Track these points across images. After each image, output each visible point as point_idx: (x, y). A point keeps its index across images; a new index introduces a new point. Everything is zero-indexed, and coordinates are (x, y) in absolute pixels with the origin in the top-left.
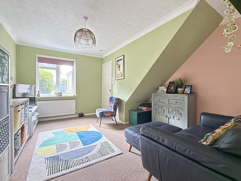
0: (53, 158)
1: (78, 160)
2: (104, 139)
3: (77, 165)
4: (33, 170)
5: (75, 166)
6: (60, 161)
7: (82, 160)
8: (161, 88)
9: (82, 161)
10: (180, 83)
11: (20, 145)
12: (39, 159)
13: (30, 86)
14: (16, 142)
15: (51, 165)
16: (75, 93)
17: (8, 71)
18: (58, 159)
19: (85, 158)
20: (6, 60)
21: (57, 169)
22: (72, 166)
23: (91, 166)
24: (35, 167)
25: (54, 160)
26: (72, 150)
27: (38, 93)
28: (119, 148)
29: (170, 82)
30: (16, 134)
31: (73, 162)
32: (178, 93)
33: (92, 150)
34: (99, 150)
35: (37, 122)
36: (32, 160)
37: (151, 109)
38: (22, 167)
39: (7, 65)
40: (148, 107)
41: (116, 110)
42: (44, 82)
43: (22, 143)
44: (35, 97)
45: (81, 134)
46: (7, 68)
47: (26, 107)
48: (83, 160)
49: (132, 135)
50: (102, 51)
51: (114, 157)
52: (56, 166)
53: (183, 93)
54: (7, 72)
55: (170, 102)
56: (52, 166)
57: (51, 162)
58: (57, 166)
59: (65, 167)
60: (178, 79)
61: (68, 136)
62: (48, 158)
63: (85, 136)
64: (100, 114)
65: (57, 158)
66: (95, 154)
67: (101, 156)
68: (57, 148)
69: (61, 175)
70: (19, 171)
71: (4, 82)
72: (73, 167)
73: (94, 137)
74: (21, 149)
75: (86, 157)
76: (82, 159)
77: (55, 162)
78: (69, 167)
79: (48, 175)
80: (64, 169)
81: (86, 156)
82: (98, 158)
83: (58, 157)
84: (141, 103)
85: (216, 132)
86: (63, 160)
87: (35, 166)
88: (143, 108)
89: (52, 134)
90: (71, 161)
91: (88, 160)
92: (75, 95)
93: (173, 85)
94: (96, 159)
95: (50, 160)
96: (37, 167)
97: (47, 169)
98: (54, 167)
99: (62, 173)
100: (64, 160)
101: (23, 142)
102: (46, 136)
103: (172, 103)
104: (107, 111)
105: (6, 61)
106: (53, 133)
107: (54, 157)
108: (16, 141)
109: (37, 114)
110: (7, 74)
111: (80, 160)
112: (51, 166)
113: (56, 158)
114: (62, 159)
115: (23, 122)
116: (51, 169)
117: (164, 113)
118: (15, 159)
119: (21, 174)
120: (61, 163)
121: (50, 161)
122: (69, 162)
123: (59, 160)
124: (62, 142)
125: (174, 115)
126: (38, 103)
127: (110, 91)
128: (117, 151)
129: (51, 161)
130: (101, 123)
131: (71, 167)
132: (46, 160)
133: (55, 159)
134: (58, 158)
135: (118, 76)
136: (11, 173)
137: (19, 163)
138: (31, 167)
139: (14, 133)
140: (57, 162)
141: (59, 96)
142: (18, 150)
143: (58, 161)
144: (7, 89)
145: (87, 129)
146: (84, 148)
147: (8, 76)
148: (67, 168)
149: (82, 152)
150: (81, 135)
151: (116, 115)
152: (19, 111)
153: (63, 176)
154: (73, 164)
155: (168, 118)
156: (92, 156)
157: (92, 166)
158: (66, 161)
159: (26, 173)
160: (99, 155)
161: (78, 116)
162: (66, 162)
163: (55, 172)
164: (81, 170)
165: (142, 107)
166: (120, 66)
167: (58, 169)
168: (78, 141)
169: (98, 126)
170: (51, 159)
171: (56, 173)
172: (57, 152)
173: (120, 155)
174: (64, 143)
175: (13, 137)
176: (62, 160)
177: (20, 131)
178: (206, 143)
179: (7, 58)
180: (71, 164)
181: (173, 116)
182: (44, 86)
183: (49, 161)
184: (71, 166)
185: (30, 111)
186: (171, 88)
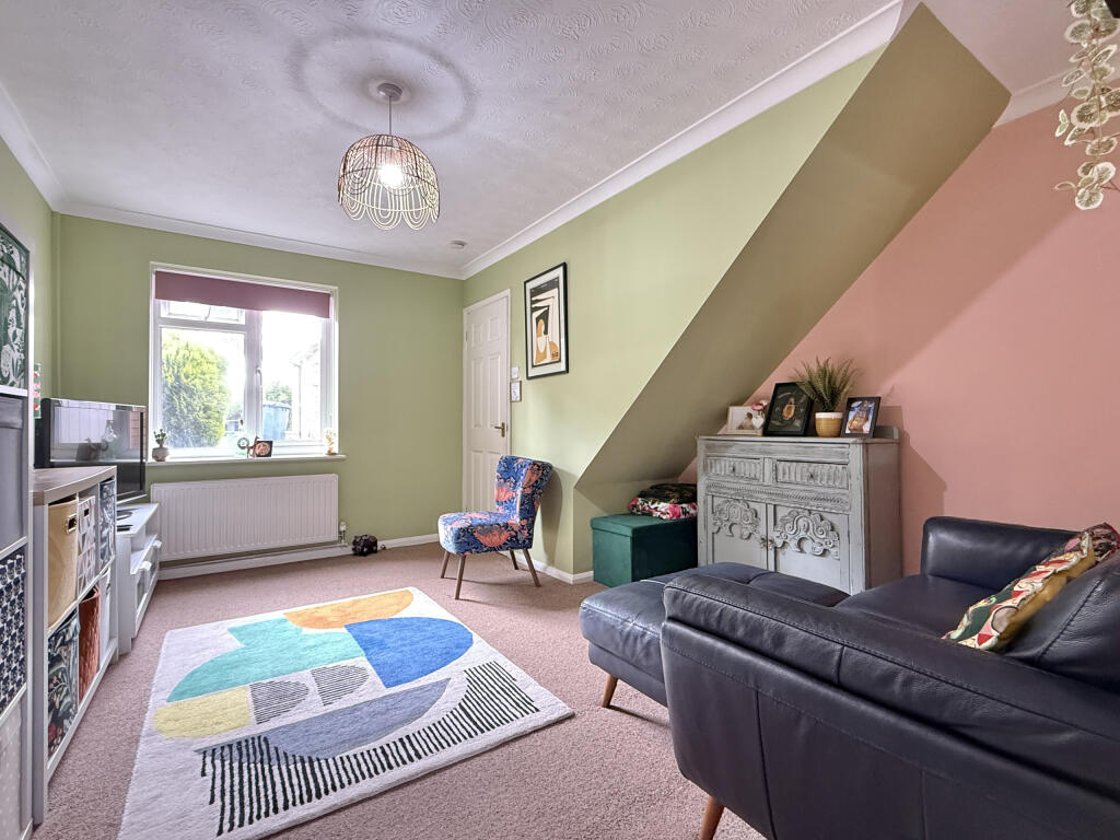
0: (240, 750)
1: (362, 754)
2: (480, 653)
3: (360, 777)
4: (147, 810)
5: (350, 782)
6: (274, 761)
7: (384, 752)
8: (737, 414)
9: (383, 759)
10: (825, 390)
11: (73, 690)
12: (170, 758)
13: (118, 407)
14: (56, 674)
15: (232, 782)
16: (336, 440)
17: (23, 326)
18: (265, 752)
19: (394, 743)
20: (17, 272)
21: (263, 800)
22: (338, 784)
23: (429, 781)
24: (155, 793)
25: (245, 759)
26: (330, 708)
27: (158, 446)
28: (555, 692)
29: (778, 386)
30: (56, 635)
31: (339, 763)
32: (815, 435)
33: (426, 705)
34: (463, 704)
35: (151, 582)
36: (136, 761)
37: (695, 508)
38: (87, 799)
39: (22, 299)
40: (680, 503)
41: (534, 517)
42: (183, 394)
43: (84, 679)
44: (142, 462)
45: (370, 631)
46: (22, 310)
47: (104, 504)
48: (388, 752)
49: (620, 627)
50: (462, 244)
51: (535, 735)
52: (258, 787)
53: (840, 433)
54: (20, 332)
55: (780, 477)
56: (236, 788)
57: (231, 769)
58: (261, 784)
59: (304, 789)
60: (814, 368)
61: (307, 644)
62: (214, 750)
63: (390, 643)
64: (458, 537)
65: (258, 749)
66: (442, 722)
67: (473, 734)
68: (255, 702)
69: (284, 827)
70: (72, 818)
71: (6, 376)
72: (342, 786)
73: (431, 644)
74: (82, 707)
75: (401, 740)
76: (382, 748)
77: (252, 765)
78: (322, 787)
79: (220, 832)
80: (298, 801)
81: (401, 732)
82: (458, 739)
83: (263, 743)
84: (647, 485)
85: (1019, 593)
86: (291, 758)
87: (154, 788)
88: (656, 505)
89: (230, 636)
90: (331, 762)
91: (412, 753)
92: (336, 450)
93: (792, 400)
94: (449, 745)
95: (227, 759)
96: (160, 795)
97: (212, 802)
98: (246, 792)
99: (288, 820)
100: (294, 756)
101: (90, 676)
102: (200, 647)
103: (793, 478)
104: (493, 520)
105: (16, 279)
106: (232, 630)
107: (244, 744)
108: (58, 671)
109: (153, 542)
110: (18, 339)
111: (372, 753)
112: (232, 786)
113: (254, 747)
114: (285, 754)
115: (90, 578)
116: (232, 803)
117: (755, 524)
118: (54, 756)
119: (84, 829)
120: (280, 768)
121: (227, 763)
122: (320, 764)
123: (270, 759)
124: (281, 673)
125: (802, 534)
126: (156, 490)
127: (503, 429)
128: (549, 706)
129: (231, 764)
130: (461, 580)
131: (330, 787)
132: (209, 759)
133: (251, 751)
134: (264, 747)
135: (537, 361)
136: (35, 827)
137: (70, 779)
138: (135, 795)
139: (49, 632)
140: (259, 766)
141: (259, 456)
142: (67, 715)
143: (266, 761)
144: (18, 412)
145: (398, 611)
146: (390, 696)
147: (25, 351)
148: (314, 792)
149: (382, 715)
150: (368, 638)
151: (531, 540)
152: (72, 523)
153: (296, 831)
154: (338, 773)
155: (776, 548)
156: (431, 735)
157: (433, 778)
158: (306, 759)
159: (111, 825)
160: (464, 727)
161: (349, 550)
162: (307, 765)
163: (255, 814)
164: (379, 800)
165: (653, 503)
166: (546, 313)
167: (267, 802)
168: (360, 665)
169: (450, 596)
170: (231, 753)
171: (259, 817)
172: (258, 719)
173: (562, 725)
174: (292, 678)
175: (46, 651)
176: (286, 758)
177: (75, 622)
178: (980, 644)
179: (21, 263)
180: (330, 772)
181: (797, 538)
182: (181, 411)
183: (223, 761)
184: (329, 783)
185: (121, 529)
186: (785, 410)
